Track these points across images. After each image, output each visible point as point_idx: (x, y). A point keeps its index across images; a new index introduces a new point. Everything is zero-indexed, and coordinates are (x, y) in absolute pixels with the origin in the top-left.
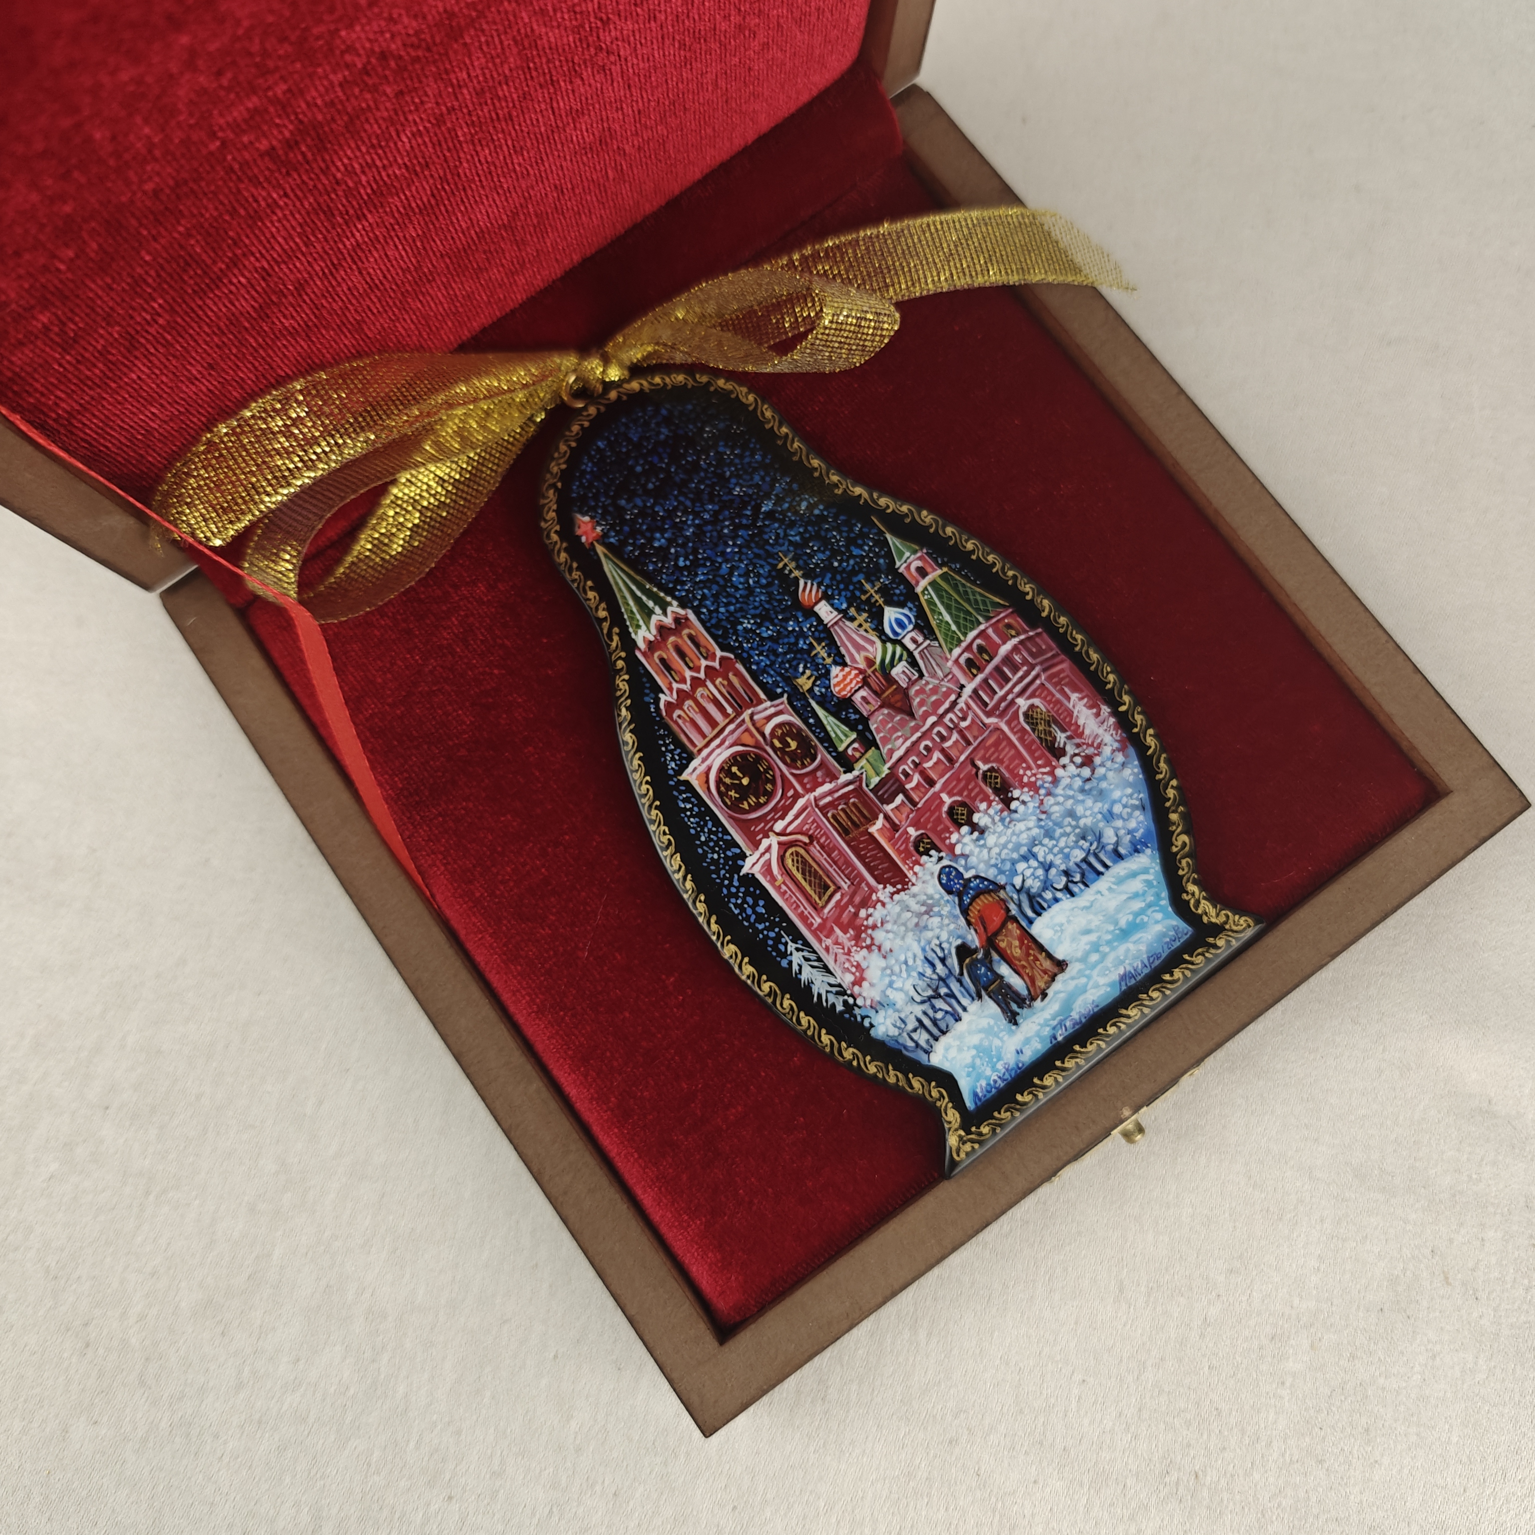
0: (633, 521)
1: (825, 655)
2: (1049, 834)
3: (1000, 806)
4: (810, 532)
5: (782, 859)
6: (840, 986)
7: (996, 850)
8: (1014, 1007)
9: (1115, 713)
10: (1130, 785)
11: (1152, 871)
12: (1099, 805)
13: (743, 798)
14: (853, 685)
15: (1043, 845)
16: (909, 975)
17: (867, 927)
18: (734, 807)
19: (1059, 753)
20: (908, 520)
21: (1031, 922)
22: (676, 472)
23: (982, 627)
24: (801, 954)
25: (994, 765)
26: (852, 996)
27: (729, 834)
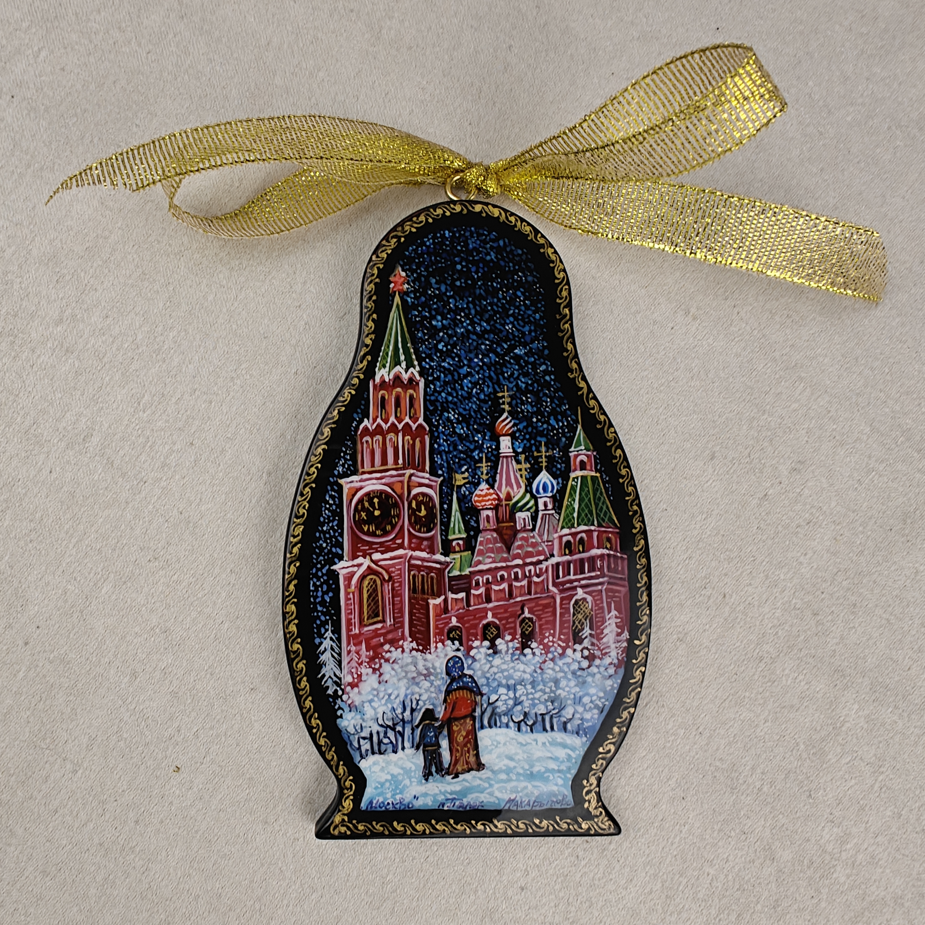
0: (431, 298)
1: (485, 472)
2: (533, 684)
3: (518, 645)
4: (534, 388)
5: (363, 577)
6: (340, 679)
7: (495, 670)
8: (434, 769)
9: (630, 641)
10: (605, 692)
11: (577, 752)
12: (577, 689)
13: (367, 522)
14: (487, 503)
15: (525, 688)
16: (385, 704)
17: (383, 657)
18: (358, 524)
19: (578, 640)
20: (599, 426)
21: (482, 727)
22: (480, 288)
23: (593, 528)
24: (331, 642)
25: (534, 618)
26: (343, 690)
27: (343, 538)
